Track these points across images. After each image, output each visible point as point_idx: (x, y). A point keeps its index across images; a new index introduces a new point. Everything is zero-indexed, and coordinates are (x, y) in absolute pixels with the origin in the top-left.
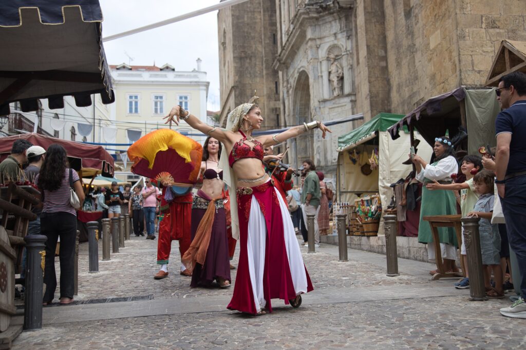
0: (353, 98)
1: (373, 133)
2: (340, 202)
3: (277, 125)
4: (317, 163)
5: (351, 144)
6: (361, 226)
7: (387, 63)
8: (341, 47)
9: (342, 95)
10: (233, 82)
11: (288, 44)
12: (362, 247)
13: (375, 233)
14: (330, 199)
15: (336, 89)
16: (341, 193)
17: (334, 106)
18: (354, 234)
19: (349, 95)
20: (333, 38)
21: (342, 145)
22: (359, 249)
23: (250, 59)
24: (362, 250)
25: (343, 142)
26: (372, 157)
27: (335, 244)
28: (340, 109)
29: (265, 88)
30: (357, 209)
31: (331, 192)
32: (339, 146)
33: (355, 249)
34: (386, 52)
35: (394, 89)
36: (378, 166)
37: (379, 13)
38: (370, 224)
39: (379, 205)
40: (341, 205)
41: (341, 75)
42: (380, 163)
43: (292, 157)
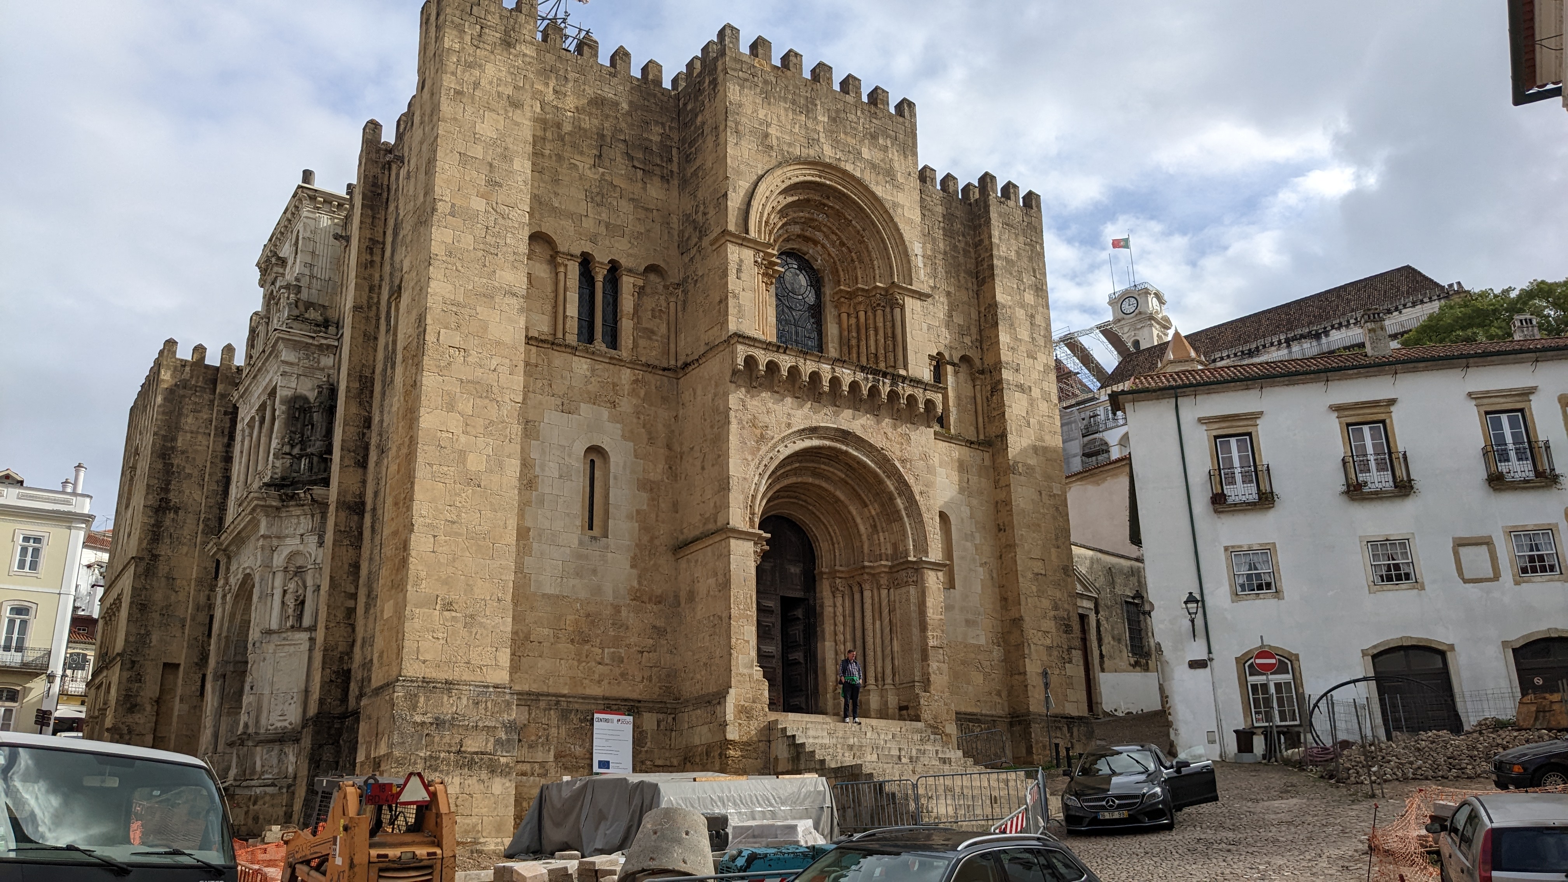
0: (313, 635)
3: (207, 633)
4: (244, 727)
7: (356, 604)
8: (308, 555)
9: (297, 627)
10: (135, 549)
11: (232, 527)
15: (291, 618)
17: (283, 643)
19: (307, 629)
20: (298, 541)
23: (176, 512)
28: (292, 649)
29: (195, 567)
34: (357, 588)
35: (358, 644)
37: (356, 533)
41: (301, 598)
43: (213, 705)
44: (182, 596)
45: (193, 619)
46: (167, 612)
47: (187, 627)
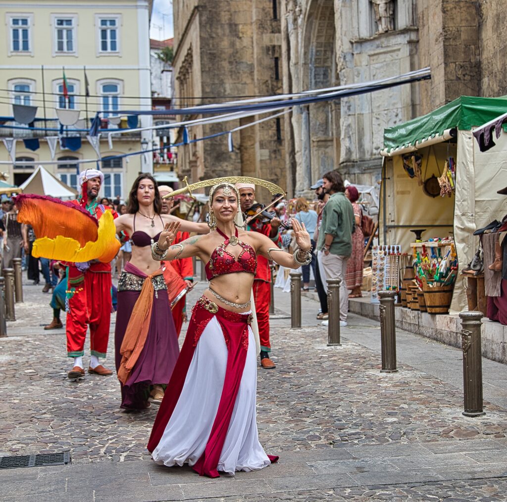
0: (413, 36)
1: (447, 132)
2: (385, 244)
3: (274, 76)
4: (346, 154)
5: (408, 146)
6: (422, 295)
12: (422, 330)
13: (445, 309)
14: (366, 235)
16: (387, 229)
17: (377, 51)
18: (409, 305)
19: (405, 31)
21: (391, 144)
22: (416, 333)
24: (421, 334)
25: (394, 140)
26: (444, 173)
27: (374, 318)
28: (388, 57)
29: (254, 10)
30: (415, 260)
31: (371, 222)
32: (386, 146)
33: (410, 331)
35: (489, 24)
36: (454, 190)
38: (438, 294)
39: (453, 260)
40: (387, 250)
42: (457, 185)
44: (246, 42)
45: (260, 63)
46: (235, 59)
47: (256, 73)
